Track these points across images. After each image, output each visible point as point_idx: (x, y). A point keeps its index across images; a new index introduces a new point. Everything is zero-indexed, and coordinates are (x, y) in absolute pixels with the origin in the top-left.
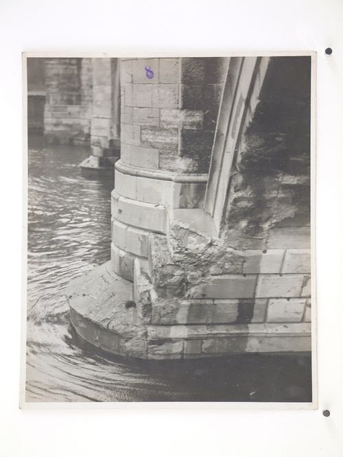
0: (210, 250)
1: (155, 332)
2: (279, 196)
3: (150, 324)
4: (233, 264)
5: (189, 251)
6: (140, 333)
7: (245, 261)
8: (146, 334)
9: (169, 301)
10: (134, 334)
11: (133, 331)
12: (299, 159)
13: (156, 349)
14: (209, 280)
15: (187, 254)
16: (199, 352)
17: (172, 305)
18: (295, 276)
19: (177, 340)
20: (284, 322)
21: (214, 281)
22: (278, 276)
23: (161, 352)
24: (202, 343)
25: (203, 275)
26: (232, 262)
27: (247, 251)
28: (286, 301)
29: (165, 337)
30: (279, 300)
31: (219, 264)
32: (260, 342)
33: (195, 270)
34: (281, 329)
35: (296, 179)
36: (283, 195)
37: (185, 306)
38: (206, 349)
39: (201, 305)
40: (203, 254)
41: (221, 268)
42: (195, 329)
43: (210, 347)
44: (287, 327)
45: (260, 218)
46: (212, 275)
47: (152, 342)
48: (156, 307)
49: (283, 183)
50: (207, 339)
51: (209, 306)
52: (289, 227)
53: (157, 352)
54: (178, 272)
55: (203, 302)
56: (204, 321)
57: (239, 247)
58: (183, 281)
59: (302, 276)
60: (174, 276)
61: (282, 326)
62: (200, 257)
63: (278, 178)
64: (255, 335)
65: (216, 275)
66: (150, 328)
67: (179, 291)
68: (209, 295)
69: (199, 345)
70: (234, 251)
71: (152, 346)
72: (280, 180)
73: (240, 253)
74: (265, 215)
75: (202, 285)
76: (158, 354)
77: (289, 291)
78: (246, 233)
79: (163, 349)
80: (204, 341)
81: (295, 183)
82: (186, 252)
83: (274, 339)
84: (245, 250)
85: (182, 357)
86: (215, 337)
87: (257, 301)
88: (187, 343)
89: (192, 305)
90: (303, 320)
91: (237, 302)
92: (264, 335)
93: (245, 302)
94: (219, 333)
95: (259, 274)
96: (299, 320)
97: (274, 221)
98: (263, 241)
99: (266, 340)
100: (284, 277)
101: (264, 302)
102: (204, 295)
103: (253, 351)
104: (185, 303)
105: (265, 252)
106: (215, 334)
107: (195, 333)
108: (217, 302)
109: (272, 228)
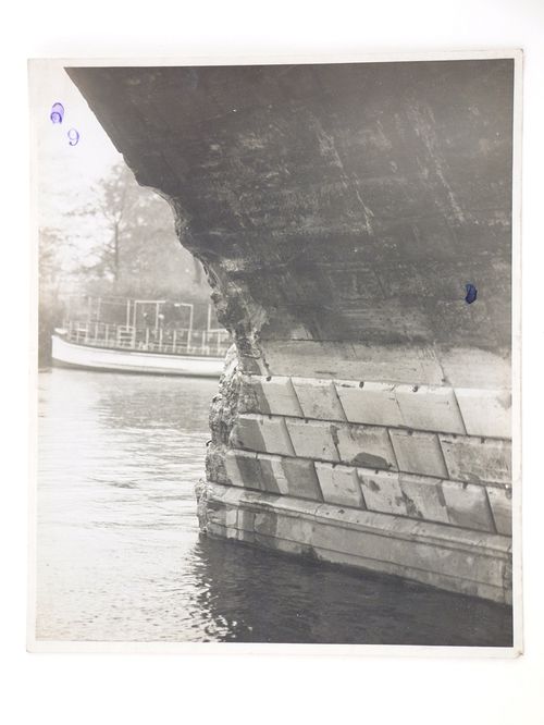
1: (212, 492)
2: (238, 290)
4: (249, 397)
6: (204, 491)
7: (256, 393)
8: (206, 494)
9: (219, 449)
13: (213, 515)
14: (238, 419)
16: (252, 531)
17: (220, 455)
18: (321, 424)
19: (232, 506)
20: (343, 506)
21: (242, 421)
22: (303, 422)
23: (217, 520)
24: (255, 517)
25: (233, 413)
26: (247, 393)
27: (252, 376)
28: (331, 467)
29: (219, 499)
30: (324, 465)
31: (241, 398)
32: (314, 530)
33: (228, 404)
34: (333, 513)
35: (235, 262)
36: (240, 289)
37: (231, 458)
38: (257, 527)
39: (245, 459)
41: (244, 402)
43: (262, 524)
44: (343, 513)
45: (242, 326)
46: (239, 412)
47: (209, 505)
48: (212, 456)
49: (228, 270)
50: (258, 511)
51: (253, 461)
52: (274, 339)
53: (214, 520)
56: (258, 486)
57: (245, 371)
58: (222, 420)
59: (329, 424)
61: (337, 510)
63: (221, 263)
64: (304, 516)
65: (243, 413)
66: (210, 486)
67: (223, 435)
69: (252, 520)
70: (243, 377)
71: (210, 510)
72: (223, 265)
73: (248, 380)
74: (245, 322)
75: (235, 427)
76: (215, 523)
77: (324, 449)
79: (218, 516)
80: (256, 514)
81: (237, 269)
83: (328, 528)
84: (250, 375)
85: (237, 534)
86: (264, 509)
87: (300, 462)
88: (241, 513)
89: (238, 458)
90: (363, 507)
91: (278, 459)
92: (313, 518)
93: (288, 461)
94: (266, 505)
95: (284, 416)
96: (358, 505)
97: (255, 330)
98: (260, 363)
99: (319, 529)
100: (310, 424)
101: (306, 465)
102: (241, 443)
103: (306, 542)
104: (231, 453)
105: (269, 379)
106: (262, 505)
107: (244, 500)
108: (260, 457)
109: (259, 341)
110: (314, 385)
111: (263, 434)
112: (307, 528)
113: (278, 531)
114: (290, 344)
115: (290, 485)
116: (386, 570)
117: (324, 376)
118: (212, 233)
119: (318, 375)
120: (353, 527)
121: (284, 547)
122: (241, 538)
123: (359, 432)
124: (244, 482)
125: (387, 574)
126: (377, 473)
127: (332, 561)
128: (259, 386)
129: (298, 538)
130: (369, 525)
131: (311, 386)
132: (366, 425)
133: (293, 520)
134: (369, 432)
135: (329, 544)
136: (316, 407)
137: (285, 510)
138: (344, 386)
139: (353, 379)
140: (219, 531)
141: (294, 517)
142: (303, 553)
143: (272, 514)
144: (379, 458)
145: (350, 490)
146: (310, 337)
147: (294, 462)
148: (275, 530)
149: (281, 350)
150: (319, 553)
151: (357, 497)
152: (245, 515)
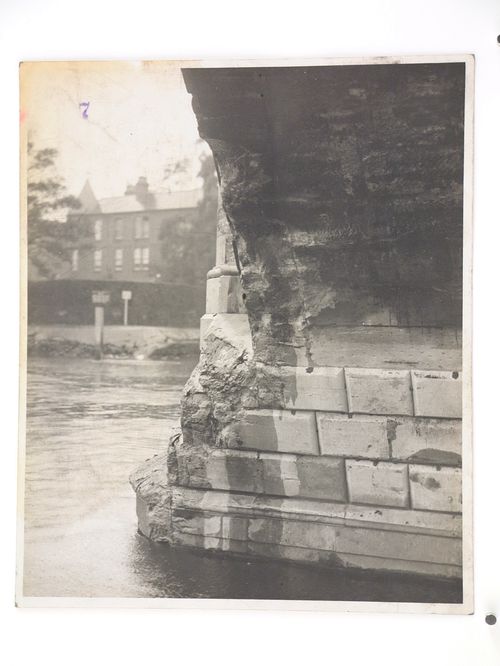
0: (240, 368)
1: (181, 498)
2: (300, 269)
3: (177, 484)
4: (269, 391)
5: (216, 370)
6: (165, 497)
7: (283, 386)
8: (170, 501)
9: (197, 450)
10: (157, 498)
11: (156, 494)
12: (300, 200)
13: (182, 524)
14: (242, 416)
15: (214, 375)
16: (244, 539)
17: (200, 456)
18: (373, 419)
19: (213, 513)
20: (378, 506)
21: (249, 418)
22: (345, 418)
23: (189, 530)
24: (249, 524)
25: (233, 409)
26: (266, 387)
27: (282, 367)
28: (370, 464)
29: (193, 505)
30: (361, 463)
31: (252, 391)
32: (338, 534)
33: (224, 399)
34: (369, 515)
35: (312, 236)
36: (305, 268)
37: (219, 459)
38: (253, 534)
39: (239, 460)
40: (231, 374)
41: (255, 396)
42: (237, 500)
43: (260, 532)
44: (381, 514)
45: (286, 310)
46: (245, 408)
47: (178, 513)
48: (182, 457)
49: (295, 244)
50: (255, 517)
51: (252, 461)
52: (334, 326)
53: (184, 529)
54: (205, 403)
55: (243, 455)
56: (250, 489)
57: (270, 361)
58: (210, 417)
59: (385, 419)
60: (199, 408)
61: (373, 511)
62: (227, 379)
63: (286, 236)
64: (327, 520)
65: (251, 409)
66: (176, 491)
67: (207, 433)
68: (248, 443)
69: (245, 527)
70: (265, 368)
71: (178, 519)
72: (289, 239)
73: (273, 371)
74: (292, 305)
75: (234, 424)
76: (185, 533)
77: (370, 446)
78: (274, 336)
79: (192, 525)
80: (251, 520)
81: (313, 243)
82: (213, 372)
83: (361, 531)
84: (279, 366)
85: (220, 544)
86: (265, 515)
87: (325, 461)
88: (227, 521)
89: (228, 459)
90: (409, 505)
91: (293, 459)
92: (341, 522)
93: (304, 460)
94: (271, 510)
95: (316, 411)
96: (403, 505)
97: (308, 315)
98: (302, 352)
99: (346, 532)
100: (355, 418)
101: (335, 464)
102: (240, 442)
103: (327, 548)
104: (217, 453)
105: (310, 370)
106: (265, 510)
107: (236, 505)
108: (263, 456)
109: (309, 328)
110: (382, 376)
111: (278, 431)
112: (329, 533)
113: (284, 537)
114: (359, 331)
115: (302, 486)
116: (444, 574)
117: (399, 366)
118: (291, 199)
119: (388, 365)
120: (402, 529)
121: (293, 555)
122: (226, 546)
123: (430, 426)
124: (231, 484)
125: (445, 577)
126: (439, 469)
127: (364, 567)
128: (293, 379)
129: (315, 545)
130: (423, 525)
131: (377, 377)
132: (441, 419)
133: (307, 525)
134: (444, 426)
135: (361, 549)
136: (375, 400)
137: (298, 514)
138: (428, 377)
139: (441, 368)
140: (192, 542)
141: (309, 522)
142: (321, 560)
143: (277, 520)
144: (451, 453)
145: (394, 489)
146: (394, 322)
147: (318, 461)
148: (279, 538)
149: (341, 337)
150: (345, 559)
151: (403, 496)
152: (233, 523)
